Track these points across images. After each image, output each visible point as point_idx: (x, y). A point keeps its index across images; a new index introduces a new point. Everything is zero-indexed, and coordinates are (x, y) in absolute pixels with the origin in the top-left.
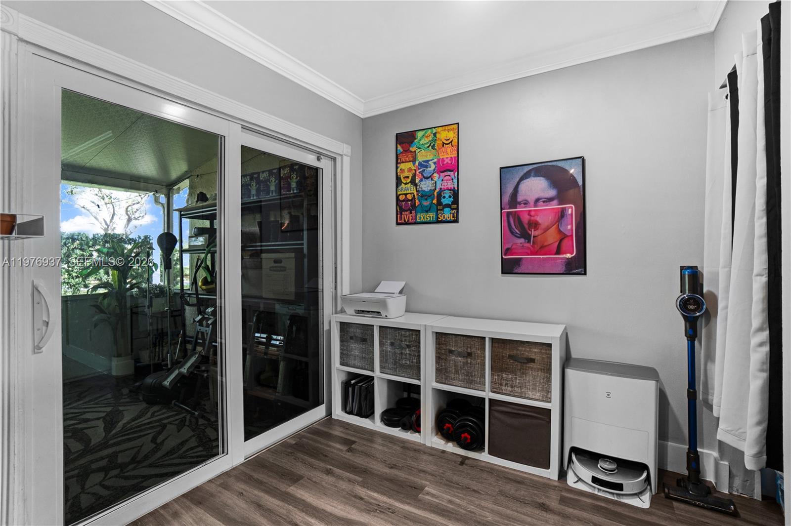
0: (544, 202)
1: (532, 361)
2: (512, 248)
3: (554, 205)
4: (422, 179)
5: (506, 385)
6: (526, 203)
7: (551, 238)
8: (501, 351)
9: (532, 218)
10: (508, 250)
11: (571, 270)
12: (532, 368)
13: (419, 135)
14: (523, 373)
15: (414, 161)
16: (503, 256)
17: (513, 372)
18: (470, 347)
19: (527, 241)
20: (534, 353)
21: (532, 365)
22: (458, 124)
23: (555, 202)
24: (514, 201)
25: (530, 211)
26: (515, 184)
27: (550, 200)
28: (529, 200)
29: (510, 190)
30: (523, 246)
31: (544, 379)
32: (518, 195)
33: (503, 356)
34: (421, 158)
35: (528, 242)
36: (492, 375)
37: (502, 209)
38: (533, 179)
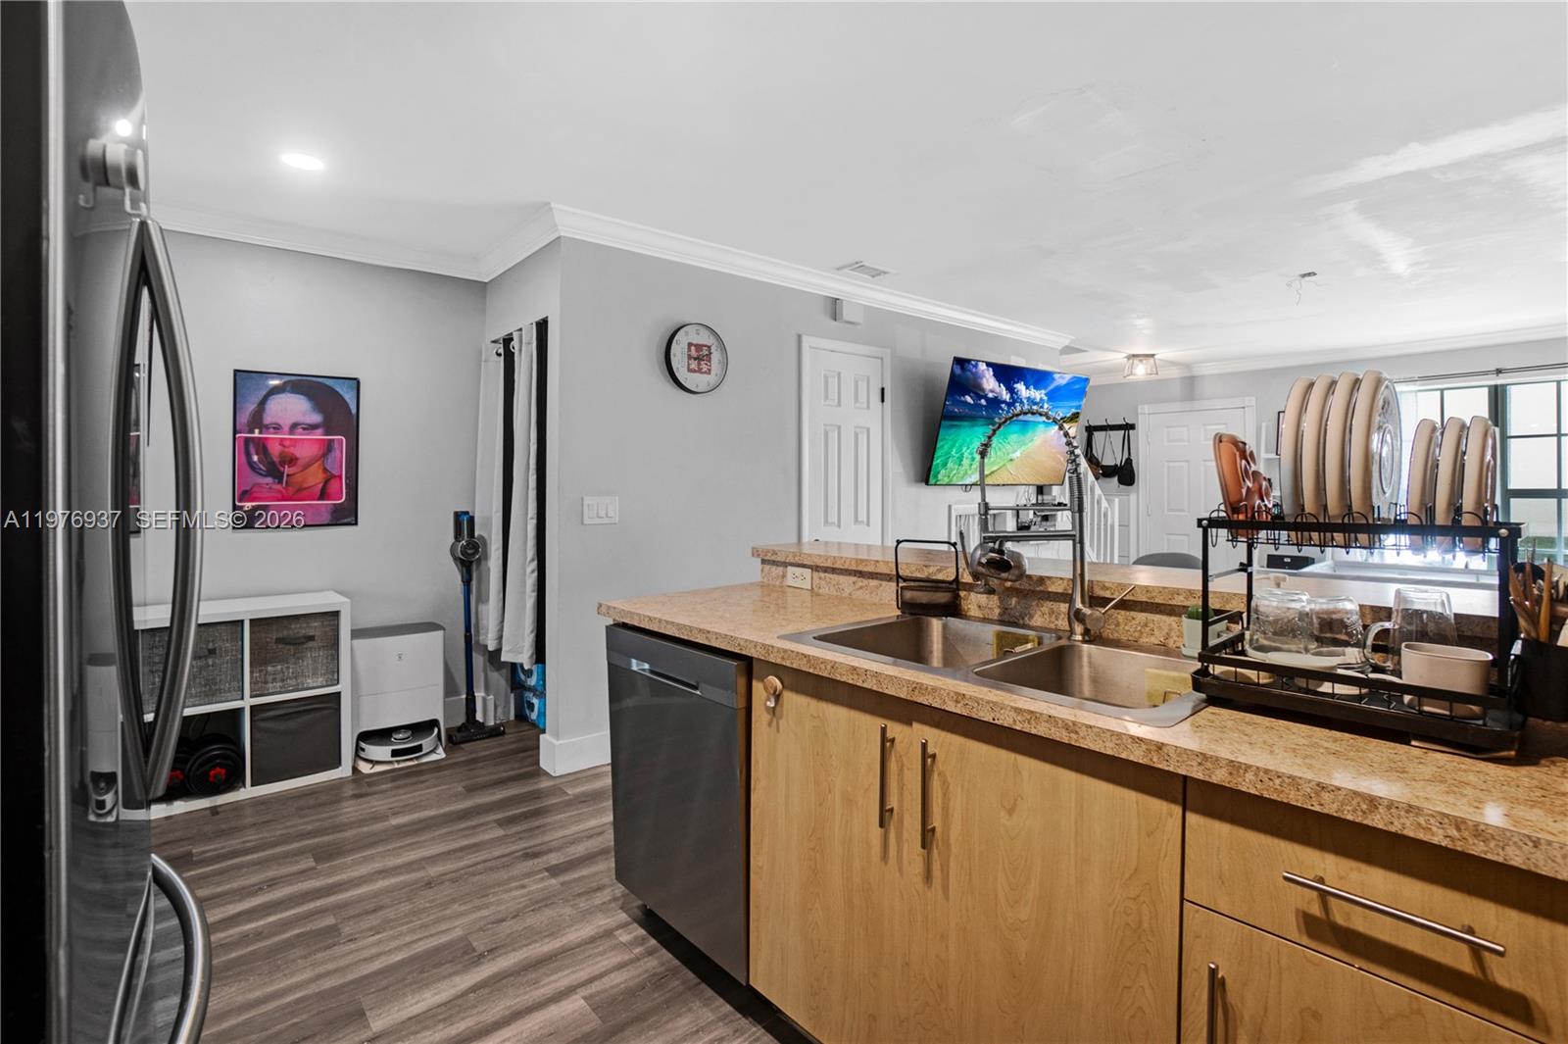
0: (304, 429)
1: (311, 638)
2: (254, 490)
3: (318, 435)
5: (274, 680)
6: (277, 428)
7: (314, 478)
8: (263, 635)
9: (286, 450)
10: (245, 493)
11: (338, 520)
12: (311, 648)
14: (298, 658)
16: (237, 503)
17: (284, 660)
18: (213, 641)
19: (277, 481)
20: (315, 628)
21: (311, 644)
23: (320, 431)
24: (257, 420)
25: (282, 439)
26: (261, 397)
27: (312, 427)
28: (281, 423)
29: (251, 407)
30: (270, 488)
31: (327, 658)
32: (265, 416)
33: (267, 642)
35: (279, 483)
36: (253, 673)
37: (235, 432)
38: (289, 395)
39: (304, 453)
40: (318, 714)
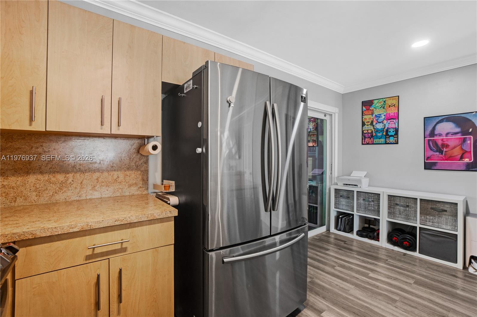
0: (452, 134)
1: (446, 211)
2: (431, 157)
3: (459, 136)
4: (377, 123)
5: (429, 221)
6: (440, 135)
7: (457, 152)
8: (426, 205)
9: (444, 143)
10: (428, 158)
11: (470, 169)
12: (445, 214)
13: (375, 102)
14: (439, 217)
15: (372, 114)
16: (425, 161)
17: (433, 216)
18: (408, 203)
19: (440, 154)
20: (447, 207)
21: (445, 213)
22: (399, 96)
23: (459, 134)
24: (432, 133)
25: (443, 139)
26: (434, 125)
27: (456, 133)
28: (442, 133)
29: (430, 128)
30: (438, 156)
31: (452, 220)
32: (435, 131)
33: (427, 208)
34: (376, 113)
35: (441, 154)
36: (421, 216)
37: (425, 138)
38: (445, 123)
39: (451, 144)
40: (443, 239)
